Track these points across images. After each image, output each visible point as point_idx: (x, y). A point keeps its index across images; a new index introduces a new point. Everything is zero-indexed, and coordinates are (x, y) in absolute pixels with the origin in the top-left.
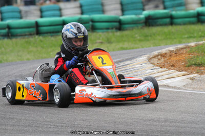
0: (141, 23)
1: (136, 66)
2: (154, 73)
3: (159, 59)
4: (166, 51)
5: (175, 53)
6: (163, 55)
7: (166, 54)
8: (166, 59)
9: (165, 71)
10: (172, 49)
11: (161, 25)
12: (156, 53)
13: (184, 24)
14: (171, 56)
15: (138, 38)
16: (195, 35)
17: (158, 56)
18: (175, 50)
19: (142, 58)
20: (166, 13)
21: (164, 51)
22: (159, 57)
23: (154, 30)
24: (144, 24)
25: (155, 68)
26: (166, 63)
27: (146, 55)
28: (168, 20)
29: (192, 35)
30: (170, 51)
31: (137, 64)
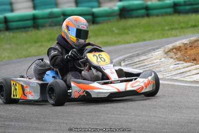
0: (116, 16)
1: (155, 61)
2: (179, 69)
3: (176, 54)
4: (179, 44)
5: (190, 46)
6: (178, 49)
7: (180, 47)
8: (183, 53)
9: (191, 66)
10: (186, 42)
11: (137, 17)
12: (170, 46)
13: (162, 15)
14: (186, 49)
15: (116, 31)
16: (177, 26)
17: (172, 49)
18: (188, 42)
19: (158, 53)
20: (140, 4)
21: (178, 43)
22: (174, 50)
23: (131, 22)
24: (118, 17)
25: (177, 63)
26: (185, 58)
27: (161, 50)
28: (143, 11)
29: (173, 27)
30: (183, 44)
31: (156, 60)
